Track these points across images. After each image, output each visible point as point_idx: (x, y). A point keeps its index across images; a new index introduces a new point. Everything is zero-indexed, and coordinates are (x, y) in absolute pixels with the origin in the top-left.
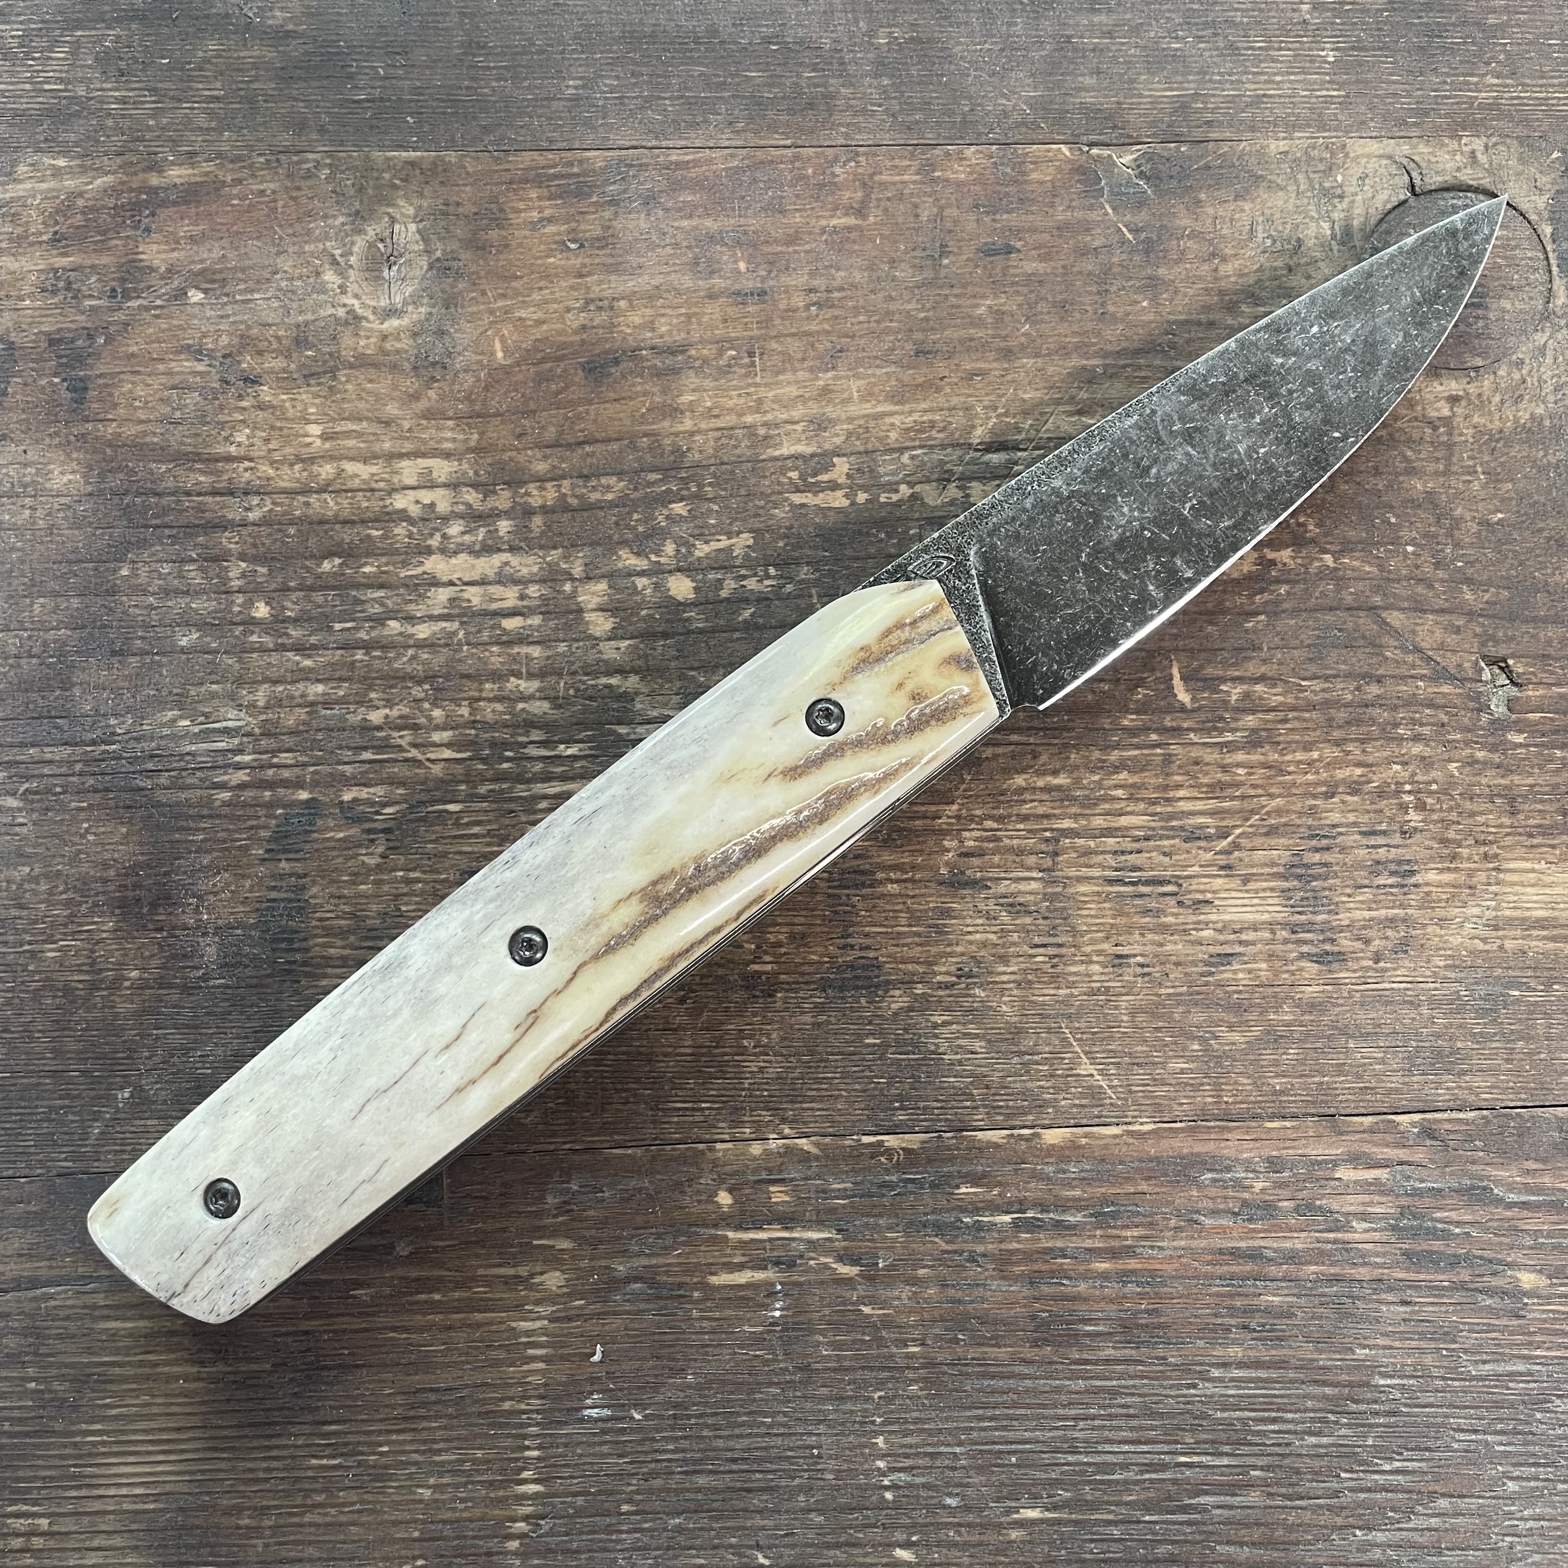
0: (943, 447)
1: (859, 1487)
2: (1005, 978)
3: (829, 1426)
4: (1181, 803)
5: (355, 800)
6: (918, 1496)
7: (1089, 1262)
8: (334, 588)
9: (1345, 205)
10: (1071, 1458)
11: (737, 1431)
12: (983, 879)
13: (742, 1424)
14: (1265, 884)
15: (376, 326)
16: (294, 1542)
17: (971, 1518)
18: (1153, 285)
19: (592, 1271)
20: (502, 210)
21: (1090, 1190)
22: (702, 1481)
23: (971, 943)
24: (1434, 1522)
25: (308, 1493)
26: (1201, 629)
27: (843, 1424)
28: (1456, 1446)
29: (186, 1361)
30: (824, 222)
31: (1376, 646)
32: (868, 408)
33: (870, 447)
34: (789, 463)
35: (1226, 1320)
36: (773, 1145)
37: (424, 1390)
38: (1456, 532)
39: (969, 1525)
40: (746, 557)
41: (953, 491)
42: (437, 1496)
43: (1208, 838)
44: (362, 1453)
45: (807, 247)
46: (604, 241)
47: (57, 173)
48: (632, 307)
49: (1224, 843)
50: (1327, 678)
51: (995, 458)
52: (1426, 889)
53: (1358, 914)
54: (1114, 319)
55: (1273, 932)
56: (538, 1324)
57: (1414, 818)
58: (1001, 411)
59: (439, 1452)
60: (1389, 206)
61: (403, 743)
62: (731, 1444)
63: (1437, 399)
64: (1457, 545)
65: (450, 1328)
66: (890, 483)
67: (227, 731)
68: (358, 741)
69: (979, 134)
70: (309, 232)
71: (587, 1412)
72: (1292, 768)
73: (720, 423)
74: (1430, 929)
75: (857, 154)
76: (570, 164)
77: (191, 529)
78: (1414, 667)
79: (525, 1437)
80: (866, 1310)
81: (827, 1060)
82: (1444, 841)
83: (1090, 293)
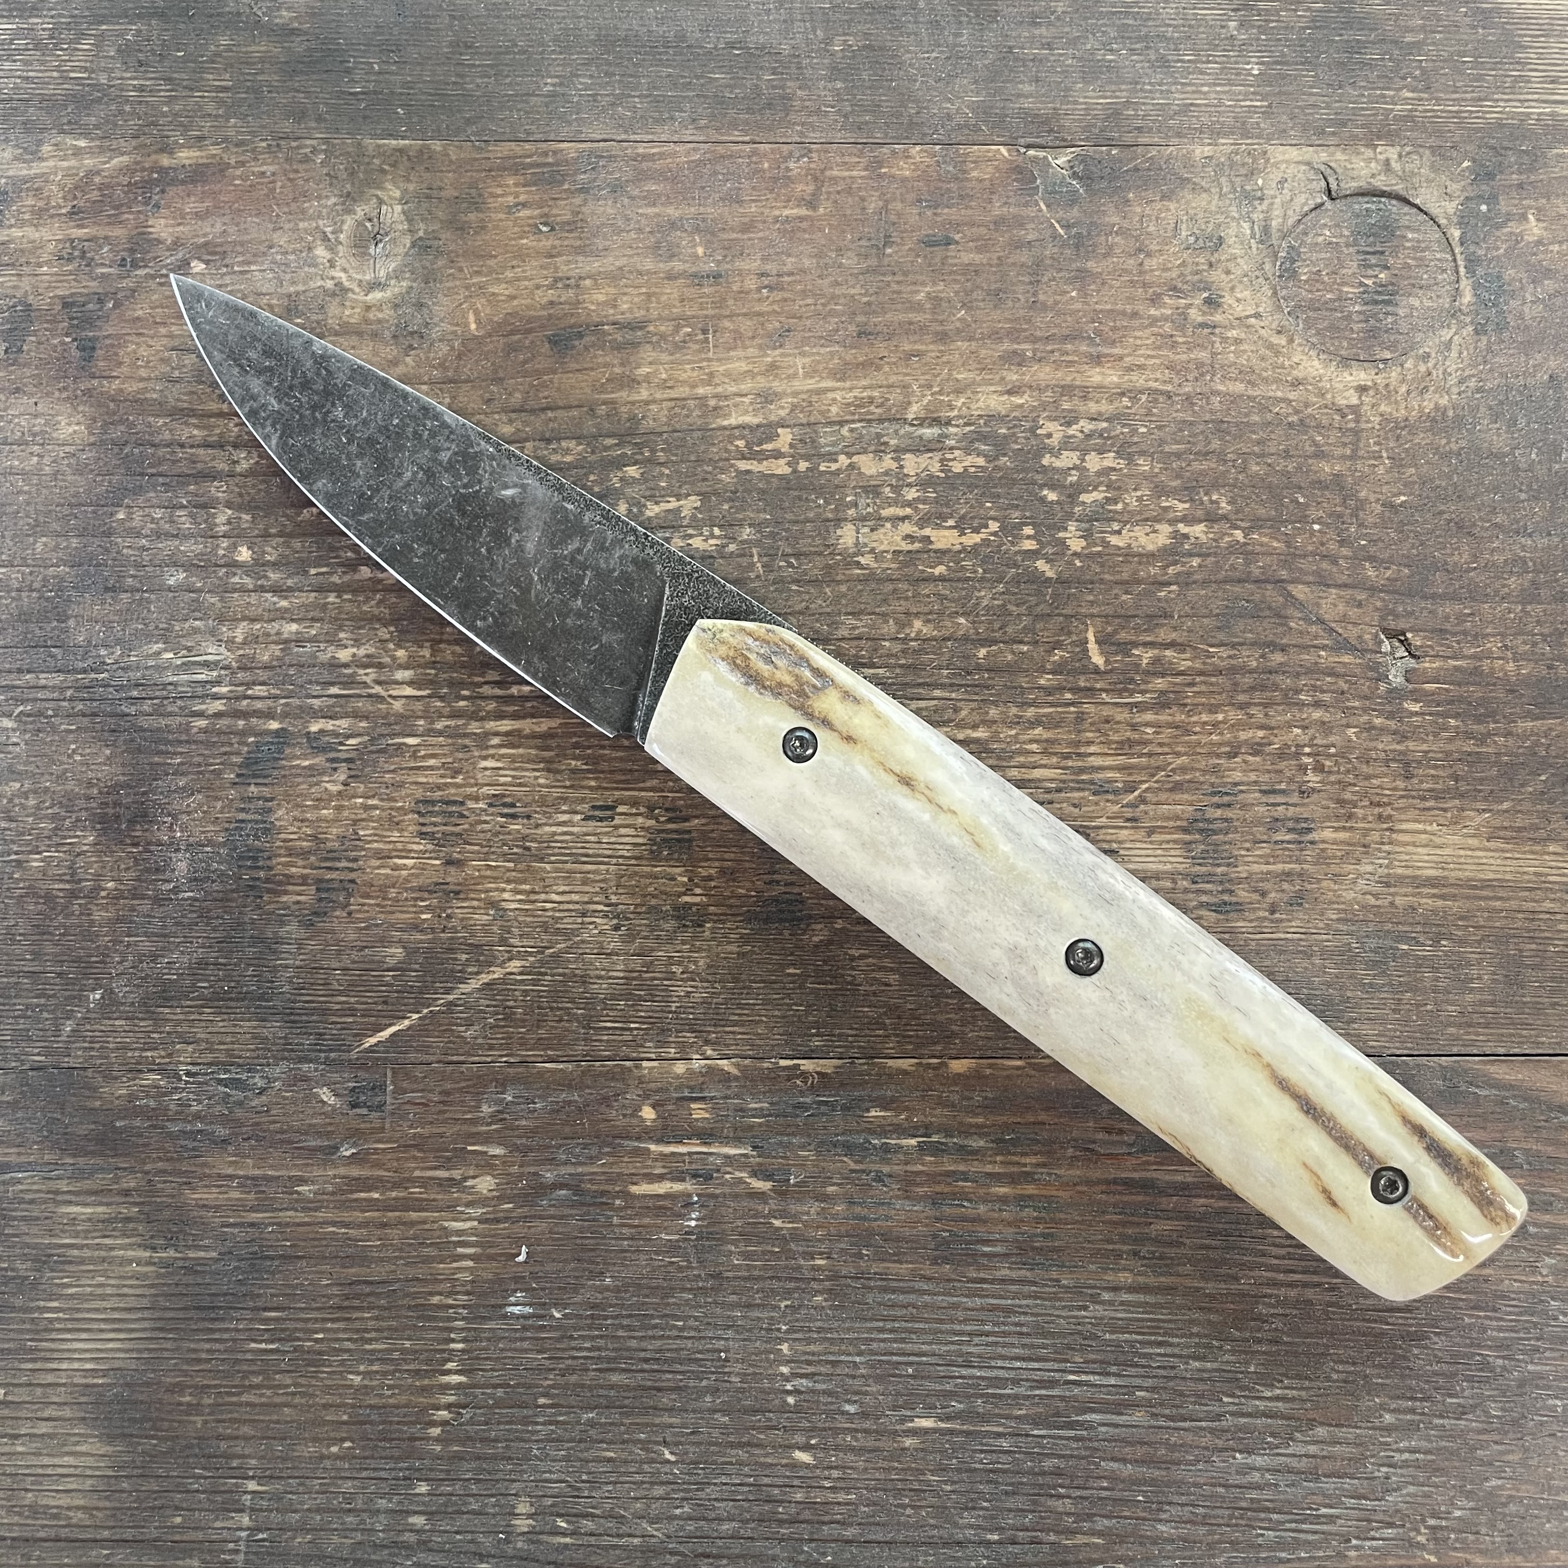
0: (881, 421)
1: (763, 1391)
3: (737, 1332)
4: (1092, 759)
5: (321, 731)
6: (818, 1402)
7: (988, 1186)
8: (312, 535)
9: (1264, 206)
10: (964, 1372)
11: (650, 1333)
13: (655, 1327)
14: (1168, 837)
15: (361, 297)
16: (230, 1420)
17: (867, 1425)
18: (1082, 277)
19: (521, 1176)
20: (480, 195)
21: (992, 1118)
22: (615, 1378)
24: (1312, 1449)
25: (246, 1375)
26: (1116, 596)
27: (750, 1330)
28: (1335, 1376)
29: (140, 1246)
30: (777, 213)
31: (1281, 617)
32: (812, 384)
33: (812, 420)
34: (737, 432)
35: (1117, 1247)
36: (697, 1064)
37: (359, 1282)
38: (1361, 513)
39: (866, 1431)
40: (693, 517)
41: (888, 462)
42: (366, 1382)
43: (1116, 792)
44: (299, 1339)
45: (761, 235)
46: (572, 226)
47: (78, 152)
48: (596, 286)
49: (1131, 797)
50: (1234, 646)
51: (929, 432)
52: (1322, 846)
53: (1256, 868)
54: (1045, 307)
55: (1174, 881)
56: (468, 1225)
57: (1313, 778)
58: (936, 389)
59: (370, 1341)
60: (1306, 208)
61: (368, 680)
62: (644, 1344)
63: (1346, 388)
64: (1361, 525)
65: (384, 1225)
66: (830, 454)
67: (206, 664)
68: (326, 677)
69: (925, 135)
70: (303, 211)
71: (510, 1309)
72: (1198, 729)
73: (673, 394)
74: (1325, 884)
75: (810, 151)
76: (546, 154)
77: (184, 478)
78: (1316, 637)
79: (451, 1330)
80: (777, 1223)
81: (750, 988)
82: (1341, 802)
83: (1022, 282)
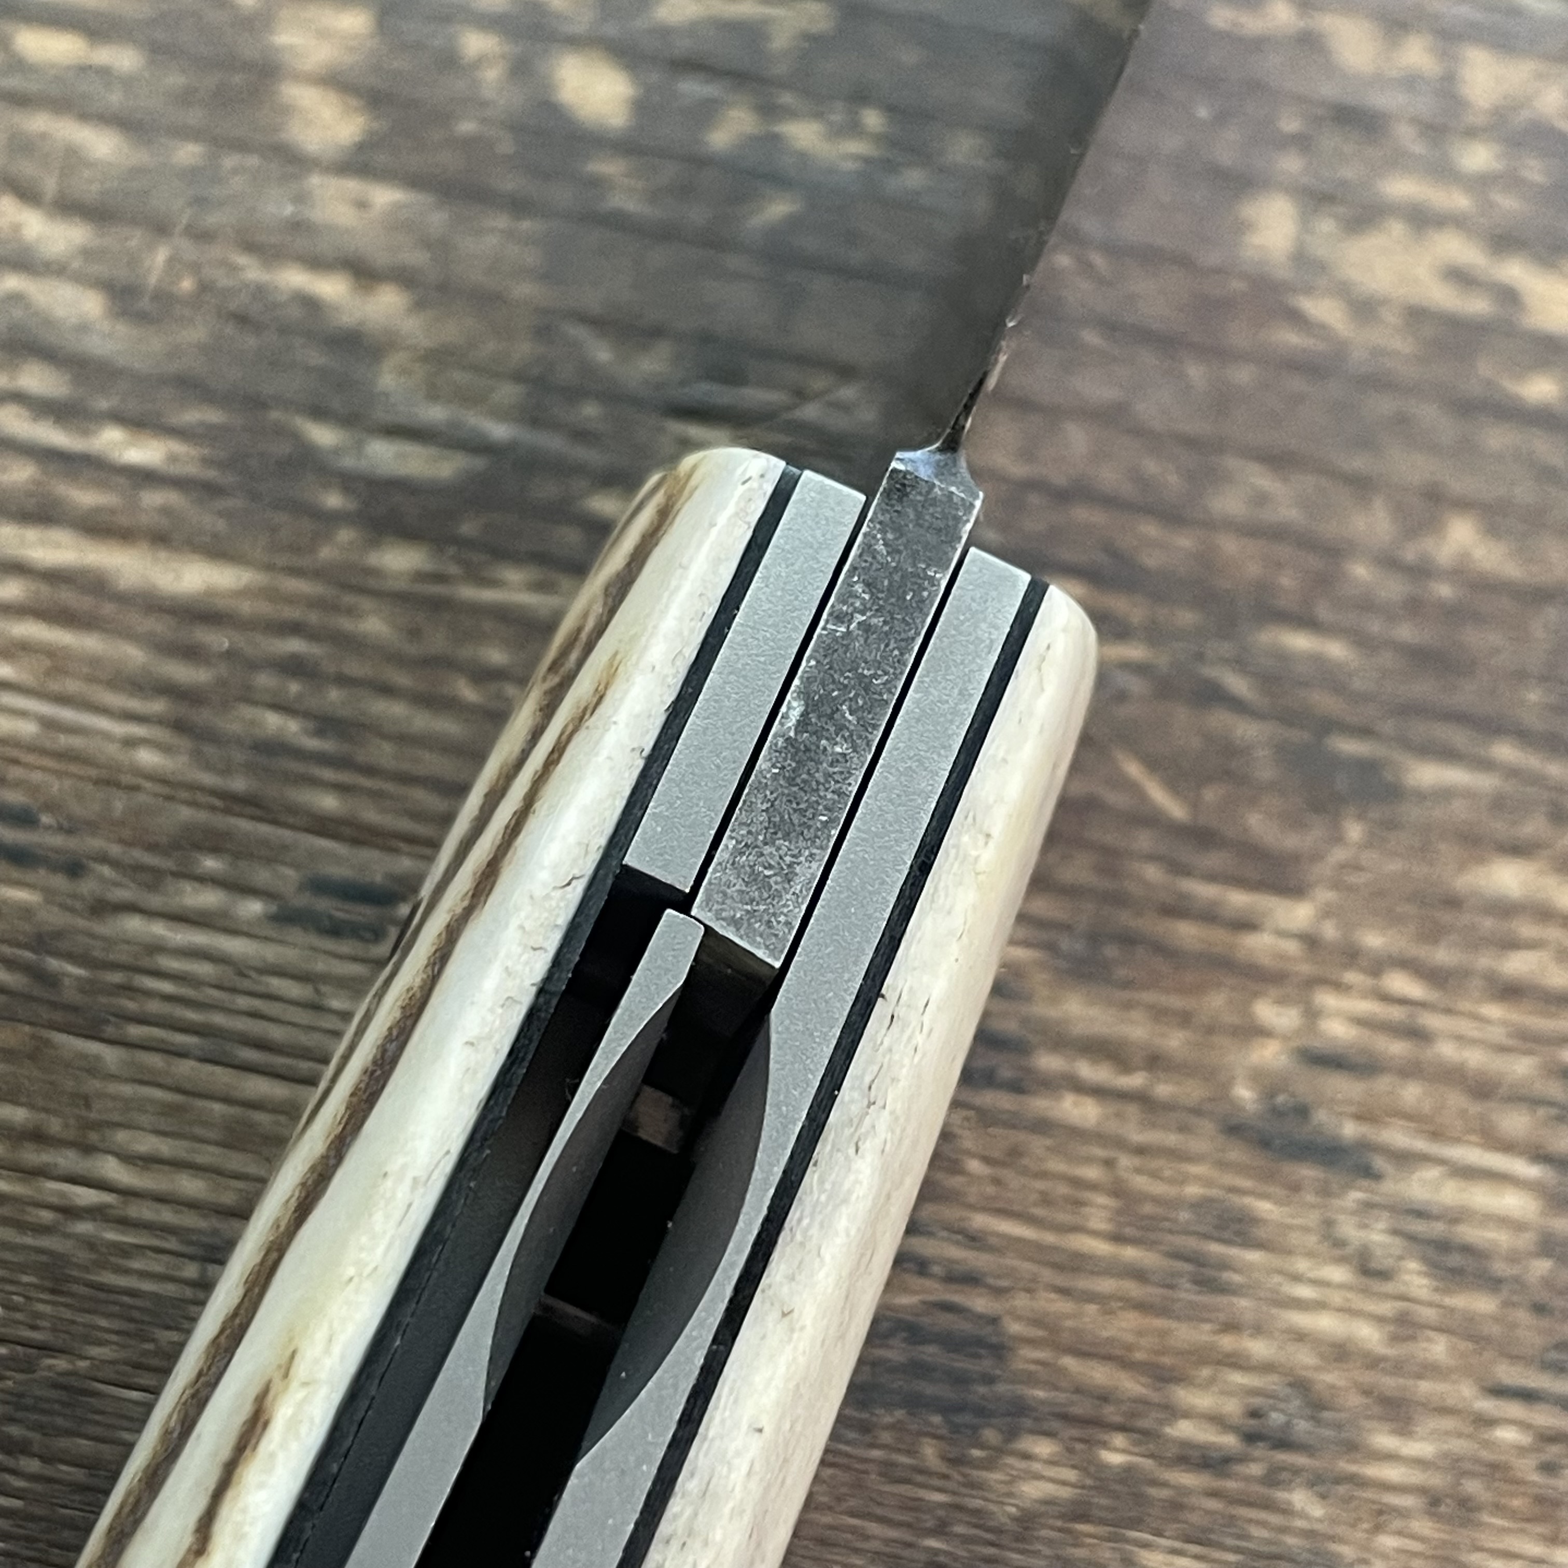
2: (1393, 1473)
12: (1365, 1146)
23: (1300, 1336)
